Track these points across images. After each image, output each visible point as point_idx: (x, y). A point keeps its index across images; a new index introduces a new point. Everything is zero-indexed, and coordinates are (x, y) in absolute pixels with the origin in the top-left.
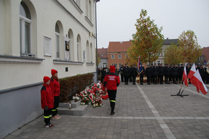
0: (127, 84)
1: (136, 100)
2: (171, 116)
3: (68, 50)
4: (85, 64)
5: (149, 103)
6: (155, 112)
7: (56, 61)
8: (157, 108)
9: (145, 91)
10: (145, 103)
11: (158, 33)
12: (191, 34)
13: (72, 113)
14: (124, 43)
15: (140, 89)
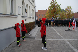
1: (53, 32)
2: (69, 39)
4: (32, 18)
5: (58, 33)
6: (62, 37)
7: (22, 16)
8: (62, 36)
9: (55, 29)
10: (57, 34)
12: (70, 8)
13: (30, 38)
14: (44, 10)
15: (53, 28)
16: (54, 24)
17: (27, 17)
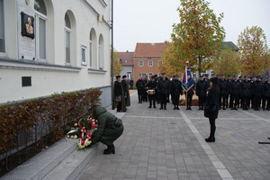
0: (163, 107)
3: (32, 36)
11: (216, 23)
12: (258, 32)
14: (158, 45)
15: (188, 120)
16: (195, 97)
17: (40, 64)
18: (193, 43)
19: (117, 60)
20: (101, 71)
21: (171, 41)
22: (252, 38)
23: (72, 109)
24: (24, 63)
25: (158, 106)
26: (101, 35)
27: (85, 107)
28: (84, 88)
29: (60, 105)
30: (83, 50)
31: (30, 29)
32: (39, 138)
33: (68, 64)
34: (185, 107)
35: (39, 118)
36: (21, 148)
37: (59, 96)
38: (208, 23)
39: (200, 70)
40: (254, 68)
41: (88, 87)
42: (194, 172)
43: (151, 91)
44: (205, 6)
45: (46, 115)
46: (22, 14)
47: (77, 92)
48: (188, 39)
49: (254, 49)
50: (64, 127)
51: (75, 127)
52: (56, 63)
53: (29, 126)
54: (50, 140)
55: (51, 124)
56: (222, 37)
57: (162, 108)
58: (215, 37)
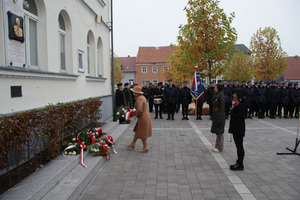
0: (171, 118)
11: (226, 23)
14: (162, 49)
15: (198, 131)
17: (31, 72)
18: (202, 46)
19: (118, 66)
20: (101, 79)
21: (177, 44)
22: (265, 39)
23: (69, 122)
24: (12, 70)
25: (165, 116)
26: (100, 38)
27: (84, 119)
28: (82, 98)
29: (56, 118)
30: (80, 55)
31: (19, 32)
32: (32, 156)
33: (63, 71)
34: (195, 117)
35: (32, 133)
36: (11, 168)
37: (54, 107)
38: (218, 24)
39: (210, 76)
40: (269, 72)
41: (87, 97)
42: (208, 189)
43: (158, 100)
44: (215, 4)
45: (39, 129)
46: (9, 14)
47: (75, 103)
48: (197, 42)
49: (268, 52)
50: (61, 143)
51: (73, 143)
52: (50, 71)
53: (21, 142)
54: (46, 157)
55: (46, 140)
56: (234, 39)
57: (169, 119)
58: (226, 39)
